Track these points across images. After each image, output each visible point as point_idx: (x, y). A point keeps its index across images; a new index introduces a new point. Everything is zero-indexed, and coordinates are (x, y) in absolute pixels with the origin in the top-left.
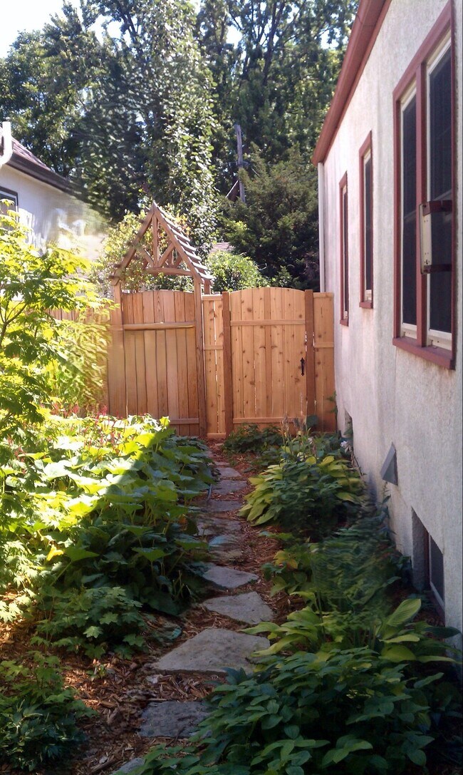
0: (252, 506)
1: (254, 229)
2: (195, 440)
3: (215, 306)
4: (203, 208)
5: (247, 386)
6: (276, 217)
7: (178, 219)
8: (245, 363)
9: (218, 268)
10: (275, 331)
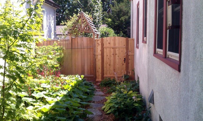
0: (106, 107)
1: (113, 21)
2: (91, 83)
3: (99, 42)
4: (98, 14)
5: (108, 66)
6: (119, 17)
7: (89, 16)
8: (107, 59)
9: (102, 31)
10: (117, 50)
